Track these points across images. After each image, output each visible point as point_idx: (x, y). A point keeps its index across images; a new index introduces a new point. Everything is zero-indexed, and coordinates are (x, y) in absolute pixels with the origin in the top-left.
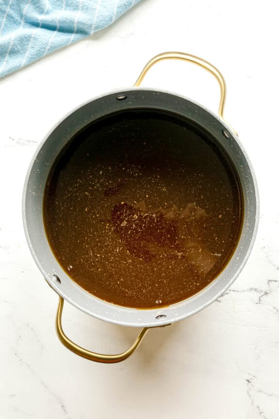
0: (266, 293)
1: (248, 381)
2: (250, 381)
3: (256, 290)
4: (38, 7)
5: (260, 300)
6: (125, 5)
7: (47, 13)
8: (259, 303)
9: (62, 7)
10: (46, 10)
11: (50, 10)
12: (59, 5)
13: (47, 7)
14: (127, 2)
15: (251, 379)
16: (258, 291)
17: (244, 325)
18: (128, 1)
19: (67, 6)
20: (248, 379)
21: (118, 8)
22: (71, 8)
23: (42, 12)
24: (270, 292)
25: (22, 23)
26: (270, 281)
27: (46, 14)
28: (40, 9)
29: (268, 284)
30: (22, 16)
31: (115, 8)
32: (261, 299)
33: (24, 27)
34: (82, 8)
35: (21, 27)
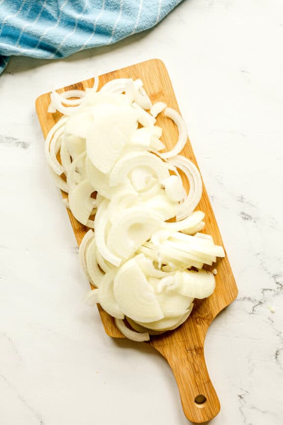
0: (261, 303)
1: (240, 396)
2: (242, 396)
3: (249, 299)
4: (77, 4)
5: (253, 310)
6: (170, 6)
7: (86, 12)
8: (253, 313)
9: (101, 6)
10: (85, 8)
11: (89, 9)
12: (99, 4)
13: (86, 6)
14: (172, 3)
15: (243, 395)
16: (252, 301)
17: (237, 337)
18: (173, 1)
19: (108, 5)
20: (240, 395)
21: (162, 8)
22: (112, 7)
23: (80, 9)
24: (264, 301)
25: (59, 21)
26: (264, 290)
27: (84, 13)
28: (79, 7)
29: (263, 292)
30: (58, 12)
31: (159, 9)
32: (255, 309)
33: (60, 25)
34: (124, 8)
35: (57, 25)
